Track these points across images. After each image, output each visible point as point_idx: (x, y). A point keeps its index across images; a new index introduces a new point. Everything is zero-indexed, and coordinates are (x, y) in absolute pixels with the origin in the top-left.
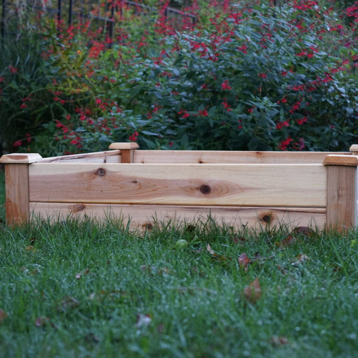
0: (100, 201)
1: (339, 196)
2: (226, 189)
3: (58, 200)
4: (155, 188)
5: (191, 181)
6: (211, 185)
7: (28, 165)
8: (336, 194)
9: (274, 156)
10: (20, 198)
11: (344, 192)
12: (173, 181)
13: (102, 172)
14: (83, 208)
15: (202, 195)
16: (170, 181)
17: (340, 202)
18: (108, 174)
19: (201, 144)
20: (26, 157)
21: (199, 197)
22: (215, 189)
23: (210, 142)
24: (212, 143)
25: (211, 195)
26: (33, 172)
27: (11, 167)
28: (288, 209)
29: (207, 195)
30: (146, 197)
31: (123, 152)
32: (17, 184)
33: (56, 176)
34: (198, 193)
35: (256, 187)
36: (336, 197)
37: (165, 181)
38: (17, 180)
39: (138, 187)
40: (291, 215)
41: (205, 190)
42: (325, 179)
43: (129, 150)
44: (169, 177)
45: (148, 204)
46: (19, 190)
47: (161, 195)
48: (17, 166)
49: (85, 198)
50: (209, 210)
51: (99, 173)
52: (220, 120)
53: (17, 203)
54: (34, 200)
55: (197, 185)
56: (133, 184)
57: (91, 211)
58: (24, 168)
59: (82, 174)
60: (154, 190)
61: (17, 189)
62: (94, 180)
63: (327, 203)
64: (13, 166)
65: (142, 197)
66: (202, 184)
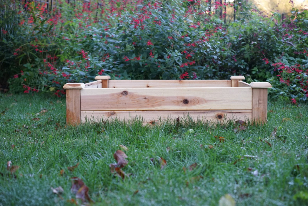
0: (125, 109)
1: (259, 103)
2: (197, 101)
3: (98, 110)
4: (157, 101)
5: (177, 97)
6: (189, 99)
7: (80, 89)
8: (258, 102)
9: (189, 82)
10: (75, 109)
11: (261, 101)
12: (167, 97)
13: (125, 93)
14: (114, 113)
15: (184, 105)
16: (165, 97)
17: (260, 107)
18: (129, 94)
19: (133, 76)
20: (80, 85)
21: (182, 106)
22: (191, 101)
23: (137, 75)
24: (139, 76)
25: (189, 104)
26: (83, 94)
27: (70, 91)
28: (233, 111)
29: (186, 105)
30: (152, 106)
31: (103, 81)
32: (74, 100)
33: (97, 96)
34: (182, 104)
35: (214, 99)
36: (258, 104)
37: (163, 97)
38: (74, 98)
39: (147, 101)
40: (234, 114)
41: (186, 102)
42: (251, 95)
43: (107, 80)
44: (166, 95)
45: (153, 110)
46: (75, 104)
47: (160, 105)
48: (74, 90)
49: (115, 108)
50: (188, 113)
51: (124, 94)
52: (144, 62)
53: (74, 111)
54: (84, 109)
55: (181, 100)
56: (144, 99)
57: (119, 115)
58: (78, 91)
59: (113, 95)
60: (157, 103)
61: (73, 103)
62: (120, 98)
63: (253, 107)
64: (71, 90)
65: (149, 107)
66: (184, 99)
